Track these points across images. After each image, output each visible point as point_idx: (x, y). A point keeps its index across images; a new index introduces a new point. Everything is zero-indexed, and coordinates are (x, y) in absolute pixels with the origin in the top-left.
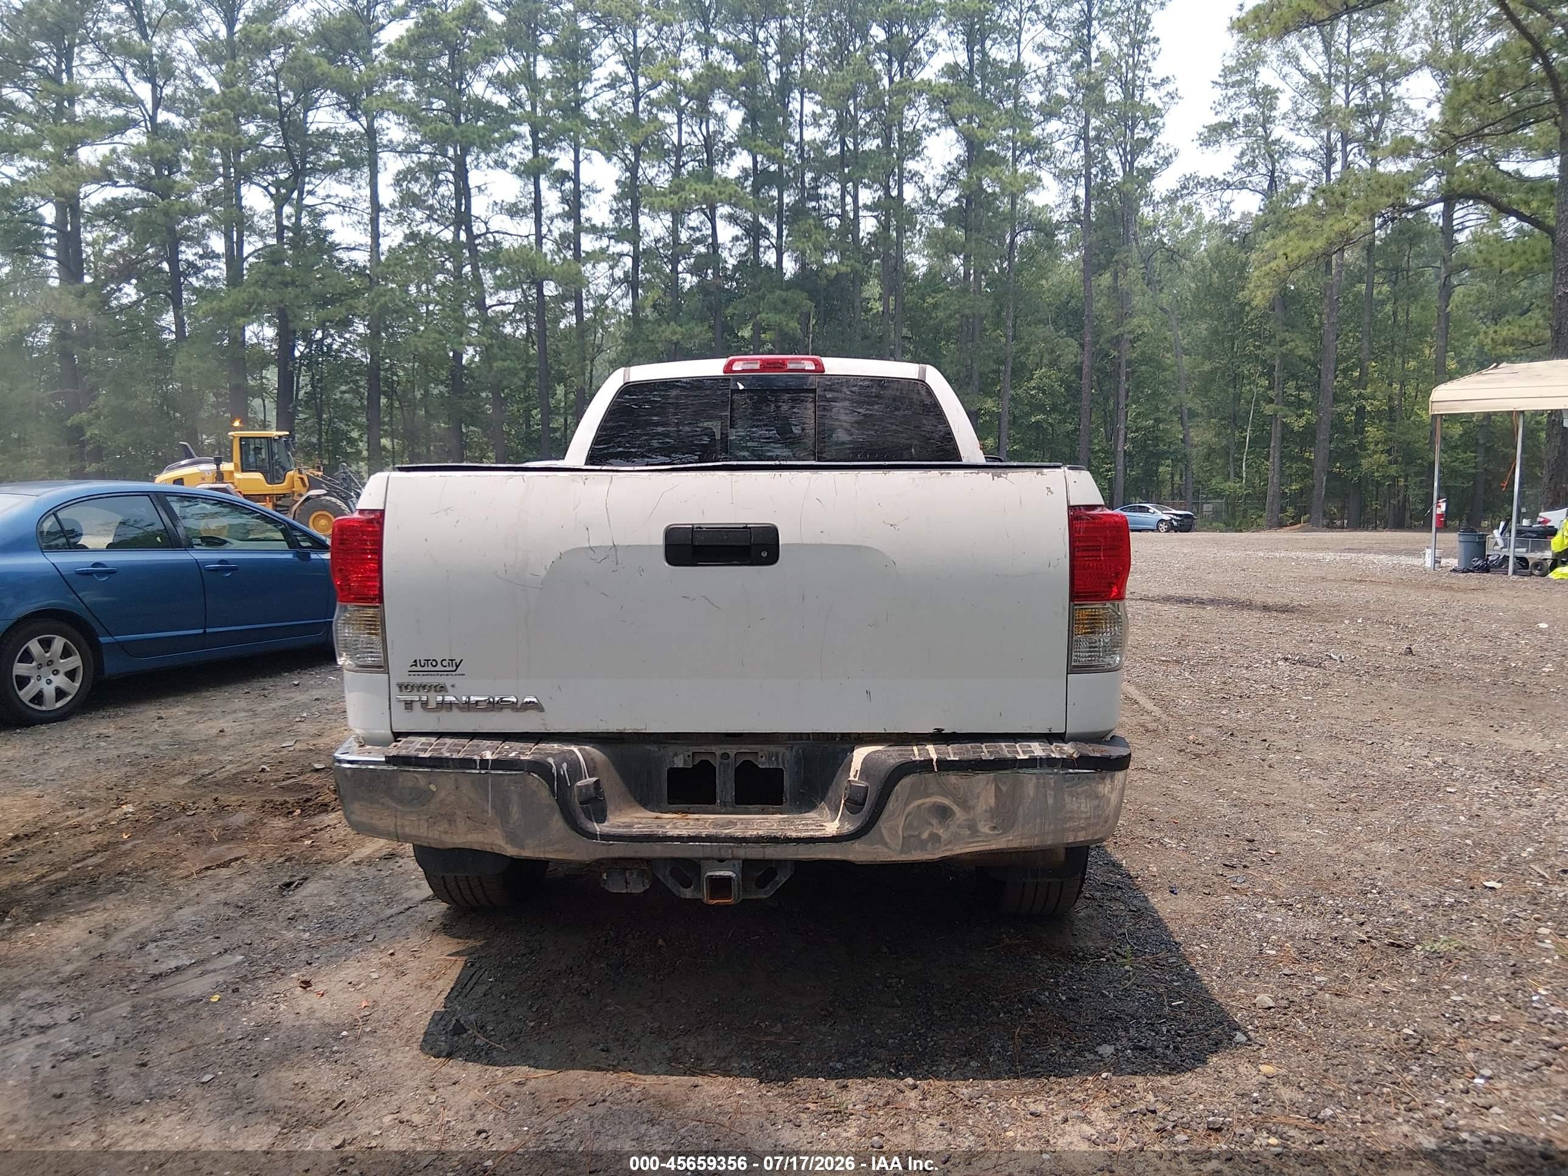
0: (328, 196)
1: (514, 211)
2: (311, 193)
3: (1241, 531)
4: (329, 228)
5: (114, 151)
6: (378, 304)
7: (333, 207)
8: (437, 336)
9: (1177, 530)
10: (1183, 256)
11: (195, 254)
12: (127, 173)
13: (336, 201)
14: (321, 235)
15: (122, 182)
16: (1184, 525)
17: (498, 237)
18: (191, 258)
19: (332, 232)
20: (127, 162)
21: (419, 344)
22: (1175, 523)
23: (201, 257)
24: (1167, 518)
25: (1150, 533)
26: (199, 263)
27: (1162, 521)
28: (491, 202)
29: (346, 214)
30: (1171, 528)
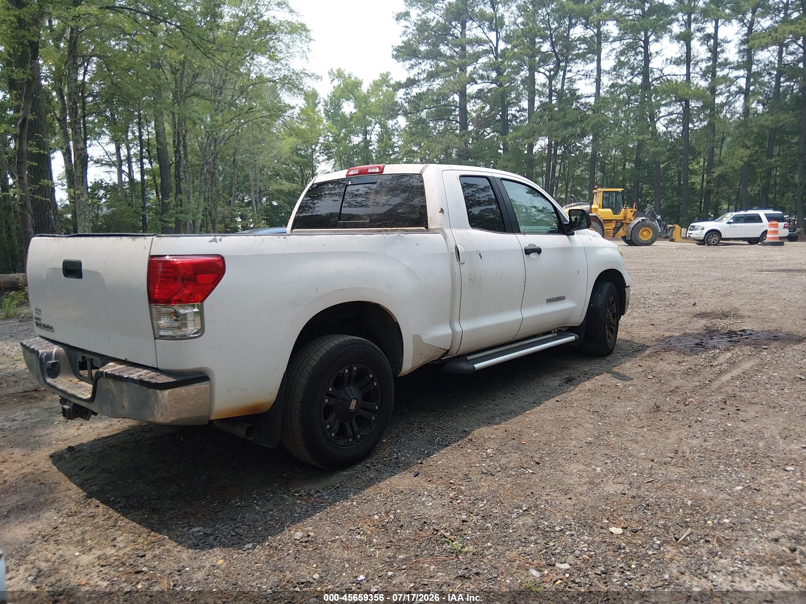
0: (579, 71)
1: (677, 62)
2: (570, 71)
4: (578, 88)
5: (475, 68)
6: (591, 124)
7: (581, 77)
8: (621, 137)
11: (516, 110)
12: (482, 77)
13: (582, 73)
14: (573, 92)
15: (479, 81)
17: (669, 77)
18: (514, 112)
19: (579, 90)
20: (481, 72)
21: (610, 143)
23: (518, 111)
26: (518, 115)
28: (665, 59)
29: (588, 79)
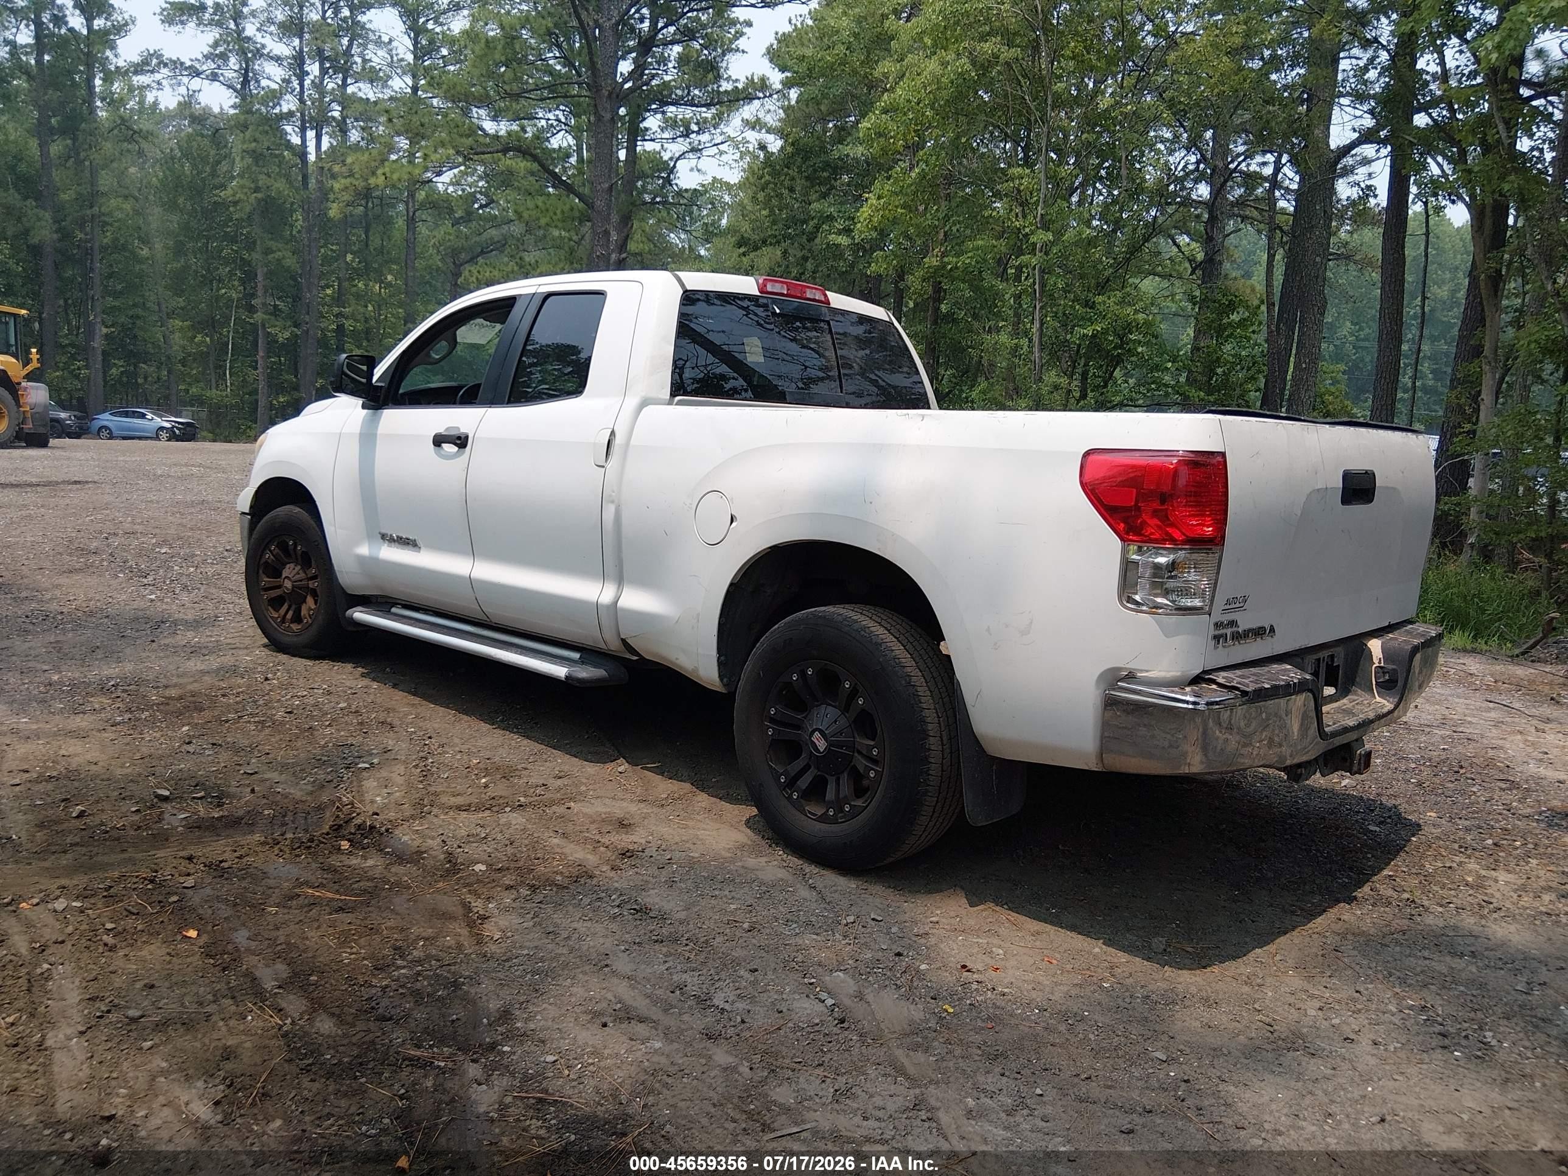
3: (230, 442)
9: (178, 439)
10: (145, 138)
16: (186, 434)
22: (177, 432)
24: (167, 425)
25: (149, 442)
27: (162, 428)
30: (173, 437)
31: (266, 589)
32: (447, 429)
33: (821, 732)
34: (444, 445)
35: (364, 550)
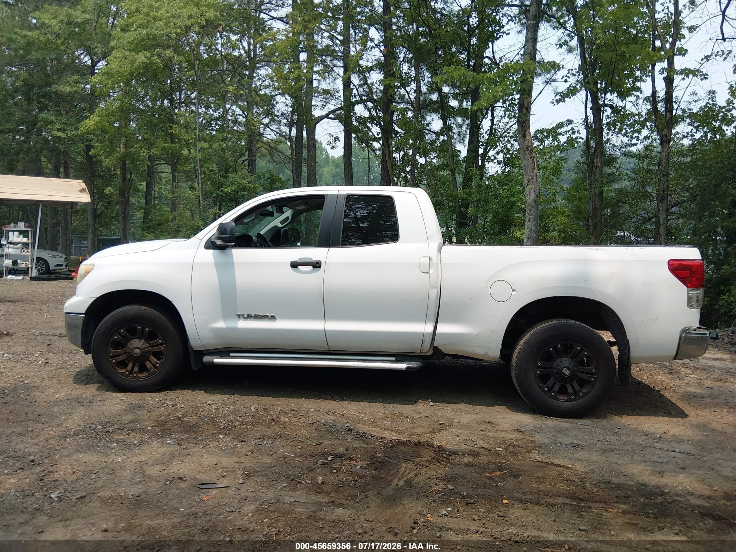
31: (113, 357)
32: (300, 259)
33: (566, 367)
34: (299, 267)
35: (221, 324)
